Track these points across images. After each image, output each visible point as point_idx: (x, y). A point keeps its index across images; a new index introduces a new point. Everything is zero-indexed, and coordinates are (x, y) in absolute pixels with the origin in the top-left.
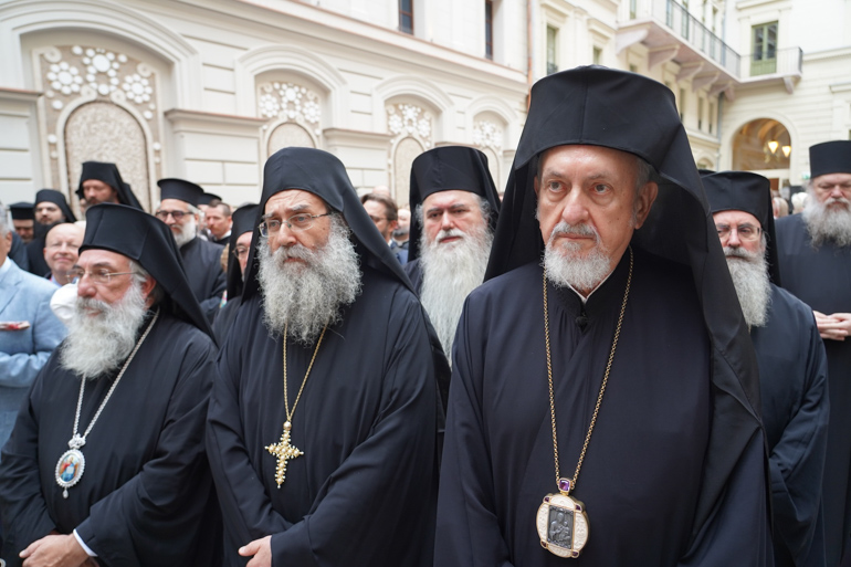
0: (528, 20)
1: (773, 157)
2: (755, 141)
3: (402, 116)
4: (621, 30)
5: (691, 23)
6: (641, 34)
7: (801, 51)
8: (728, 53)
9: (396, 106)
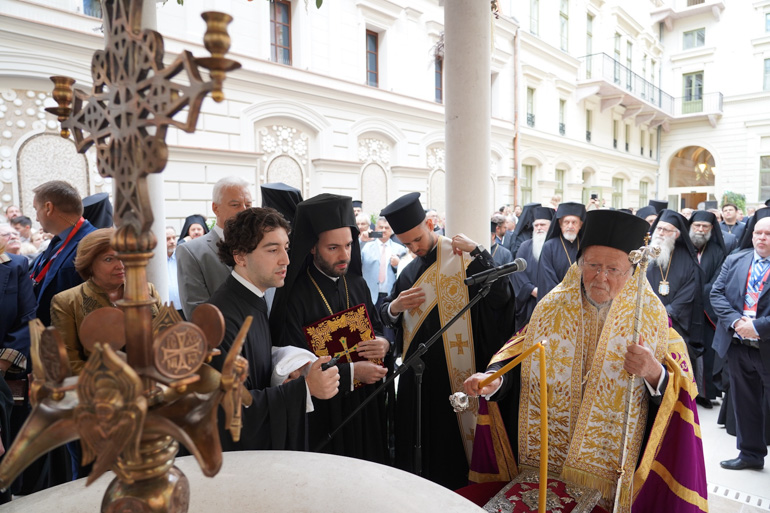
0: (516, 86)
1: (702, 175)
2: (689, 162)
3: (436, 156)
4: (580, 86)
5: (633, 78)
6: (596, 89)
7: (721, 94)
8: (664, 97)
9: (432, 150)
